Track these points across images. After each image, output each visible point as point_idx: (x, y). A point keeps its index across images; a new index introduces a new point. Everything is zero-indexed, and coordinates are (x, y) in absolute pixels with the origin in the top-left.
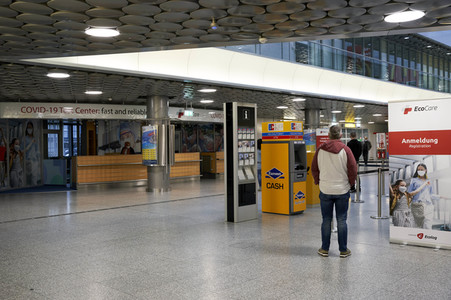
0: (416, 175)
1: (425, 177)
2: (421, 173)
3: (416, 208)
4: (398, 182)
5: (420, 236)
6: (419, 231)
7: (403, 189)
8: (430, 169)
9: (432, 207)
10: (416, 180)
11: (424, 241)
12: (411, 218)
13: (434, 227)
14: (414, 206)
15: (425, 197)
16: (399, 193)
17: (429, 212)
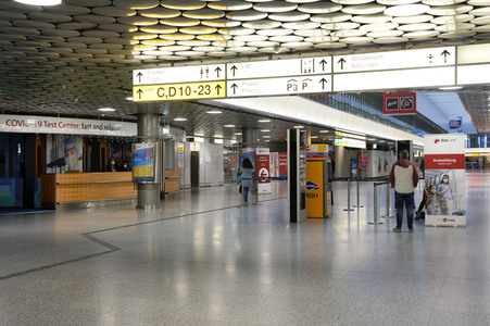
0: (442, 182)
1: (448, 183)
2: (445, 181)
3: (442, 203)
4: (431, 187)
5: (445, 220)
6: (444, 217)
7: (434, 191)
8: (451, 178)
9: (452, 201)
10: (443, 185)
11: (447, 223)
12: (439, 209)
13: (454, 214)
14: (441, 201)
15: (448, 195)
16: (432, 194)
17: (450, 205)
